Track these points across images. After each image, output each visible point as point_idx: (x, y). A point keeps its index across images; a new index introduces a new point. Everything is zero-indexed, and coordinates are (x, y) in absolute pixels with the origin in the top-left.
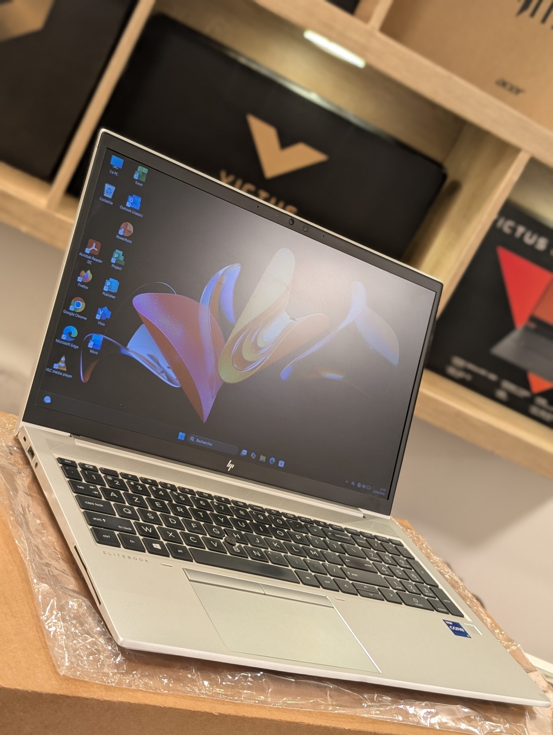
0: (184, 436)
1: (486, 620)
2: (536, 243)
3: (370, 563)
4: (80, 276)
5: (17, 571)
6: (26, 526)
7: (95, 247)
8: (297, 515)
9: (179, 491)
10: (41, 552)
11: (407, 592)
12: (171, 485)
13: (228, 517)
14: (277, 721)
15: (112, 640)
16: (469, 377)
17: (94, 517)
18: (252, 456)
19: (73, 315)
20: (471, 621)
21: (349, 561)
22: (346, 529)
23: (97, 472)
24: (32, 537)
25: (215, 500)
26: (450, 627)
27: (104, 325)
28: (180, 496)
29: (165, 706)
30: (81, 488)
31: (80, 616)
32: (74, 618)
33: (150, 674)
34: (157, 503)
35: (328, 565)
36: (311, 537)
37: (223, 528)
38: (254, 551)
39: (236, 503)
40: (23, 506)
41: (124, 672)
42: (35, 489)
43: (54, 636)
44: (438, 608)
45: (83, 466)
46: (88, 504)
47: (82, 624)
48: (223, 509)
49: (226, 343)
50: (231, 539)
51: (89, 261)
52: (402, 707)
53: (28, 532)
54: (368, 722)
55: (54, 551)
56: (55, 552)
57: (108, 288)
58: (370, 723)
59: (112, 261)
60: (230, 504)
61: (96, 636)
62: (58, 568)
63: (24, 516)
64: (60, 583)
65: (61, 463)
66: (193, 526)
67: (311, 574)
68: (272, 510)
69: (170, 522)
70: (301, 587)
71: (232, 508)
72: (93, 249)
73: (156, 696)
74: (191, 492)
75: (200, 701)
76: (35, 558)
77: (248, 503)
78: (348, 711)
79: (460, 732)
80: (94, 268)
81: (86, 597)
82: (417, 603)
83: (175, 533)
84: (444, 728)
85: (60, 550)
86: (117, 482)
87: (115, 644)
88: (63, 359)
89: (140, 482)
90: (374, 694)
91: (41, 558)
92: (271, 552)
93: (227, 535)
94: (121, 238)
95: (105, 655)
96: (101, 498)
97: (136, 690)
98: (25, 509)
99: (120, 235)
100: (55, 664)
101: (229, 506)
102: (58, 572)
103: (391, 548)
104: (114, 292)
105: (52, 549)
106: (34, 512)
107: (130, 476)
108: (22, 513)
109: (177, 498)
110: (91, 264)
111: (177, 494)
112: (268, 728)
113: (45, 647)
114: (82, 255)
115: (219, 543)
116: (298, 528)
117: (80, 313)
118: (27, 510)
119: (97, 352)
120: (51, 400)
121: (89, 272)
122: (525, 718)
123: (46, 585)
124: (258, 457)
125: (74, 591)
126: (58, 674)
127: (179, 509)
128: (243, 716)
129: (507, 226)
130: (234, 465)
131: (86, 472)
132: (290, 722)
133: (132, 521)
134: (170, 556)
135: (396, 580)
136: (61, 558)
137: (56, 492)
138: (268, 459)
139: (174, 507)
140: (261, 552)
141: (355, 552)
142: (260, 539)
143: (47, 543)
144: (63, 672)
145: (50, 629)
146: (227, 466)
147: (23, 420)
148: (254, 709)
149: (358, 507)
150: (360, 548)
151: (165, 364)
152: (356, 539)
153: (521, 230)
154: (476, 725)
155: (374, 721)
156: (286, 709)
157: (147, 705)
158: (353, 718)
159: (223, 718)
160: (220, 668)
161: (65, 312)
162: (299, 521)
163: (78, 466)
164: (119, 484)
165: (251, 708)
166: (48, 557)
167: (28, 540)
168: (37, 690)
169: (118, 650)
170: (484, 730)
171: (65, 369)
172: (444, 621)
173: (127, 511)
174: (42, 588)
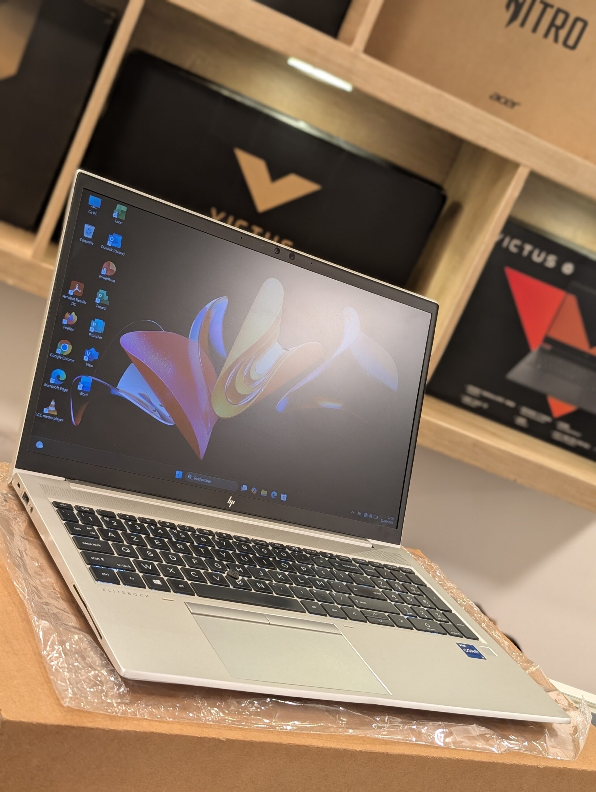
0: (182, 474)
1: (504, 643)
2: (545, 260)
3: (380, 591)
4: (64, 319)
5: (17, 612)
6: (24, 568)
7: (78, 288)
8: (302, 547)
9: (178, 529)
10: (40, 592)
11: (418, 618)
12: (170, 523)
13: (230, 552)
14: (285, 744)
15: (115, 672)
16: (485, 406)
17: (93, 557)
18: (252, 491)
19: (60, 358)
20: (486, 643)
21: (357, 589)
22: (354, 559)
23: (94, 514)
24: (30, 578)
25: (216, 537)
26: (464, 649)
27: (92, 366)
28: (180, 534)
29: (171, 733)
30: (78, 530)
31: (82, 650)
32: (76, 653)
33: (156, 703)
34: (157, 542)
35: (335, 594)
36: (317, 568)
37: (225, 563)
38: (257, 584)
39: (238, 538)
40: (20, 549)
41: (129, 703)
42: (31, 533)
43: (56, 669)
44: (452, 632)
45: (79, 508)
46: (85, 544)
47: (84, 658)
48: (225, 544)
49: (218, 377)
50: (233, 573)
51: (72, 302)
52: (414, 727)
53: (26, 574)
54: (379, 743)
55: (52, 592)
56: (54, 592)
57: (94, 328)
58: (382, 744)
59: (96, 302)
60: (233, 540)
61: (99, 668)
62: (58, 607)
63: (21, 558)
64: (60, 620)
65: (56, 507)
66: (194, 562)
67: (318, 603)
68: (275, 543)
69: (170, 558)
70: (307, 616)
71: (234, 543)
72: (76, 291)
73: (162, 724)
74: (191, 529)
75: (207, 727)
76: (33, 598)
77: (250, 537)
78: (358, 733)
79: (476, 750)
80: (78, 309)
81: (87, 633)
82: (428, 628)
83: (176, 569)
84: (459, 747)
85: (60, 590)
86: (115, 523)
87: (118, 674)
88: (53, 403)
89: (138, 522)
90: (385, 716)
91: (40, 598)
92: (275, 584)
93: (229, 569)
94: (104, 278)
95: (108, 686)
96: (98, 538)
97: (141, 719)
98: (22, 552)
99: (102, 275)
100: (59, 697)
101: (231, 541)
102: (58, 611)
103: (401, 576)
104: (100, 333)
105: (51, 589)
106: (31, 555)
107: (128, 517)
108: (20, 556)
109: (177, 536)
110: (75, 306)
111: (177, 532)
112: (277, 752)
113: (48, 681)
114: (65, 297)
115: (221, 578)
116: (302, 560)
117: (66, 356)
118: (24, 553)
119: (87, 394)
120: (43, 446)
121: (73, 313)
122: (545, 736)
123: (47, 622)
124: (259, 492)
125: (75, 628)
126: (62, 706)
127: (179, 546)
128: (251, 741)
129: (513, 245)
130: (234, 501)
131: (82, 514)
132: (299, 746)
133: (131, 559)
134: (171, 590)
135: (407, 607)
136: (61, 597)
137: (52, 534)
138: (269, 494)
139: (174, 545)
140: (265, 584)
141: (364, 581)
142: (264, 572)
143: (47, 584)
144: (66, 703)
145: (52, 664)
146: (228, 503)
147: (16, 467)
148: (262, 734)
149: (366, 538)
150: (369, 577)
151: (157, 402)
152: (364, 569)
153: (528, 248)
154: (493, 743)
155: (386, 742)
156: (294, 732)
157: (153, 733)
158: (364, 739)
159: (230, 743)
160: (226, 695)
161: (52, 355)
162: (304, 553)
163: (74, 509)
164: (117, 525)
165: (259, 733)
166: (48, 597)
167: (26, 581)
168: (42, 721)
169: (121, 680)
170: (501, 748)
171: (55, 413)
172: (458, 644)
173: (126, 550)
174: (42, 625)
